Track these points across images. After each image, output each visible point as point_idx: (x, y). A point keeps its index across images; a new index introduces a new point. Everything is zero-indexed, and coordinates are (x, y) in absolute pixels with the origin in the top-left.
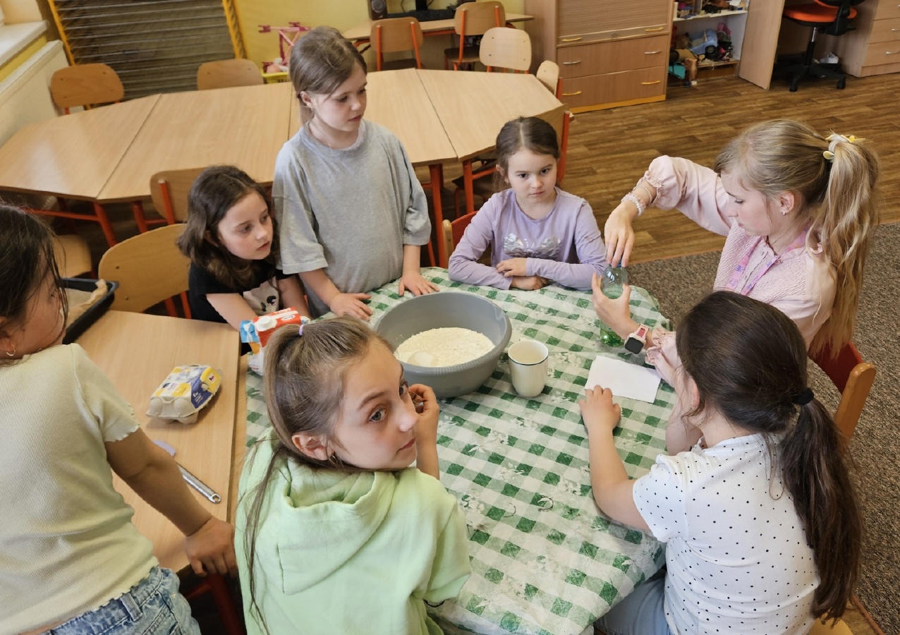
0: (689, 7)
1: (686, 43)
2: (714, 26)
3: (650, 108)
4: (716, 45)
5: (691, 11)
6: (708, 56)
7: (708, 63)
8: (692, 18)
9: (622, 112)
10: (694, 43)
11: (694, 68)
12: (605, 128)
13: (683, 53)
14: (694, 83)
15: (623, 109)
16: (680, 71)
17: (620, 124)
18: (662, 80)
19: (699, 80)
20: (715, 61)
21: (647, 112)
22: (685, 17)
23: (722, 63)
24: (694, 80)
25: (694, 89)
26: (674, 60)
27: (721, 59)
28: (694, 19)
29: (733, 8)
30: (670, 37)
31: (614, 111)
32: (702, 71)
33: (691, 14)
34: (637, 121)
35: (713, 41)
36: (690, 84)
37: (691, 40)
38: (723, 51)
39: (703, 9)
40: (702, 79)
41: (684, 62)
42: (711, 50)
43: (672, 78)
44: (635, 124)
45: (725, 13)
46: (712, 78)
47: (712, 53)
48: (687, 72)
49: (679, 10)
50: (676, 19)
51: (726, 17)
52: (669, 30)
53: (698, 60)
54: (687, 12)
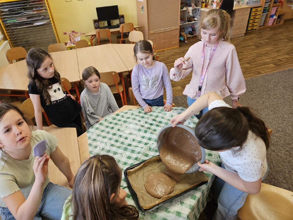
0: (183, 21)
1: (183, 31)
2: (190, 25)
3: (175, 50)
4: (191, 31)
5: (184, 22)
6: (189, 34)
7: (189, 36)
8: (184, 24)
9: (168, 51)
10: (185, 31)
11: (186, 38)
12: (164, 56)
13: (182, 34)
14: (186, 42)
15: (168, 50)
16: (182, 39)
17: (168, 55)
18: (177, 42)
19: (187, 41)
20: (192, 35)
21: (174, 51)
22: (183, 24)
23: (193, 36)
24: (186, 41)
25: (186, 43)
26: (180, 36)
27: (193, 34)
28: (185, 24)
29: (195, 21)
30: (179, 30)
31: (165, 51)
32: (188, 38)
33: (184, 23)
34: (172, 54)
35: (191, 30)
36: (185, 42)
37: (184, 30)
38: (193, 32)
39: (187, 21)
40: (188, 40)
41: (183, 36)
42: (190, 32)
43: (180, 41)
44: (171, 55)
45: (193, 22)
46: (191, 40)
47: (191, 33)
48: (184, 39)
49: (181, 22)
50: (180, 24)
51: (194, 23)
52: (179, 28)
53: (187, 35)
54: (183, 22)
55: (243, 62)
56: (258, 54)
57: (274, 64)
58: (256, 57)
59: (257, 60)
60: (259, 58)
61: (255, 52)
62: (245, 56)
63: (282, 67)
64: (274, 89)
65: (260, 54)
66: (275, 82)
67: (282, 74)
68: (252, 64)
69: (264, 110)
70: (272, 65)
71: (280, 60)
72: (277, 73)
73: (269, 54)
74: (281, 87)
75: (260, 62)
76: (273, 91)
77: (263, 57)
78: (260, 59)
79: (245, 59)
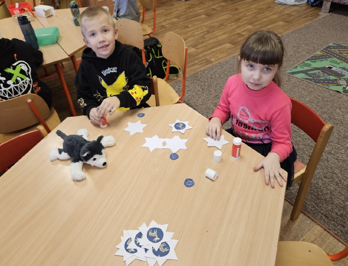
55: (242, 23)
56: (258, 9)
57: (283, 20)
58: (257, 13)
59: (259, 18)
60: (261, 14)
61: (253, 6)
62: (242, 15)
63: (295, 24)
64: (296, 57)
65: (260, 9)
66: (294, 46)
67: (299, 34)
68: (255, 24)
69: (294, 90)
70: (281, 23)
71: (289, 15)
72: (292, 33)
73: (272, 8)
74: (304, 52)
75: (265, 20)
76: (296, 59)
77: (266, 13)
78: (264, 16)
79: (244, 19)
